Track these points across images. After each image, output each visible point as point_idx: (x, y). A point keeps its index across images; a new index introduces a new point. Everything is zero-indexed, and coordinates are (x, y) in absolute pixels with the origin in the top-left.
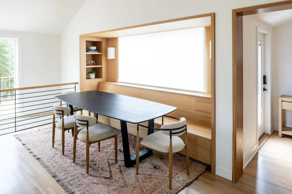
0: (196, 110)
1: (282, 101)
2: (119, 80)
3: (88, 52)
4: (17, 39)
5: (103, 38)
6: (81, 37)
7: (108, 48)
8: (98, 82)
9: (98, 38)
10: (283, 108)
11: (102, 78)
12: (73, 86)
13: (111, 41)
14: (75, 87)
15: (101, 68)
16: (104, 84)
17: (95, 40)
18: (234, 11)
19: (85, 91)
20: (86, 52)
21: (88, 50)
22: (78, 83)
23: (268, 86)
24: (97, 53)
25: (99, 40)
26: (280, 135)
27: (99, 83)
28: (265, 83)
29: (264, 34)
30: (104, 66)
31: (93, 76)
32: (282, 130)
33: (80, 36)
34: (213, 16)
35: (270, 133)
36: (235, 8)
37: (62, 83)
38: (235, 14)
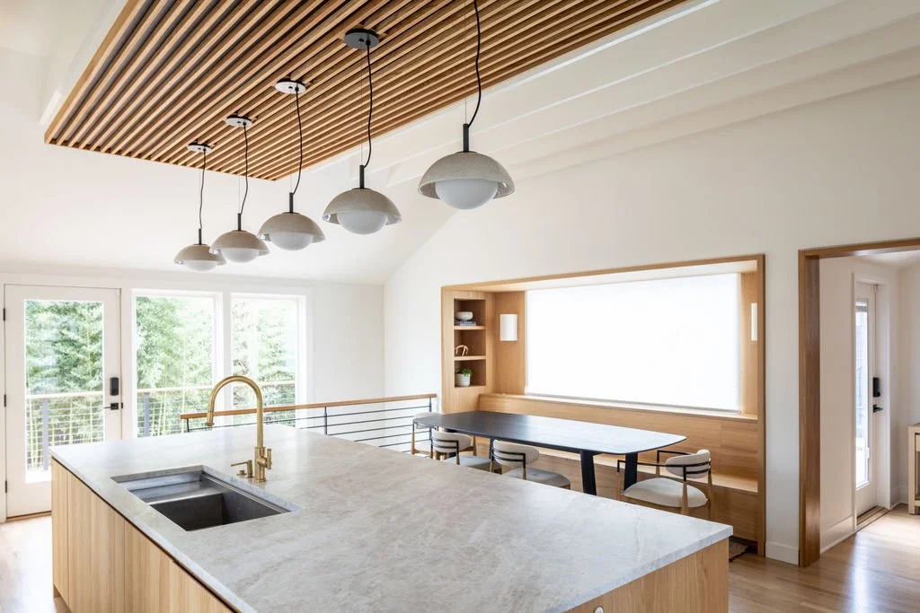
0: (723, 447)
1: (916, 434)
2: (528, 390)
3: (459, 325)
4: (304, 297)
5: (486, 293)
6: (444, 290)
7: (502, 316)
8: (477, 395)
9: (477, 292)
10: (917, 450)
11: (485, 384)
12: (426, 402)
13: (508, 300)
14: (430, 404)
15: (484, 361)
16: (491, 399)
17: (471, 297)
18: (801, 253)
19: (452, 412)
20: (455, 325)
21: (458, 321)
22: (435, 396)
23: (886, 400)
24: (474, 327)
25: (480, 297)
26: (912, 509)
27: (480, 396)
28: (876, 393)
29: (876, 285)
30: (488, 357)
31: (466, 379)
32: (916, 499)
33: (442, 288)
34: (762, 260)
35: (888, 506)
36: (803, 248)
37: (388, 395)
38: (803, 259)
